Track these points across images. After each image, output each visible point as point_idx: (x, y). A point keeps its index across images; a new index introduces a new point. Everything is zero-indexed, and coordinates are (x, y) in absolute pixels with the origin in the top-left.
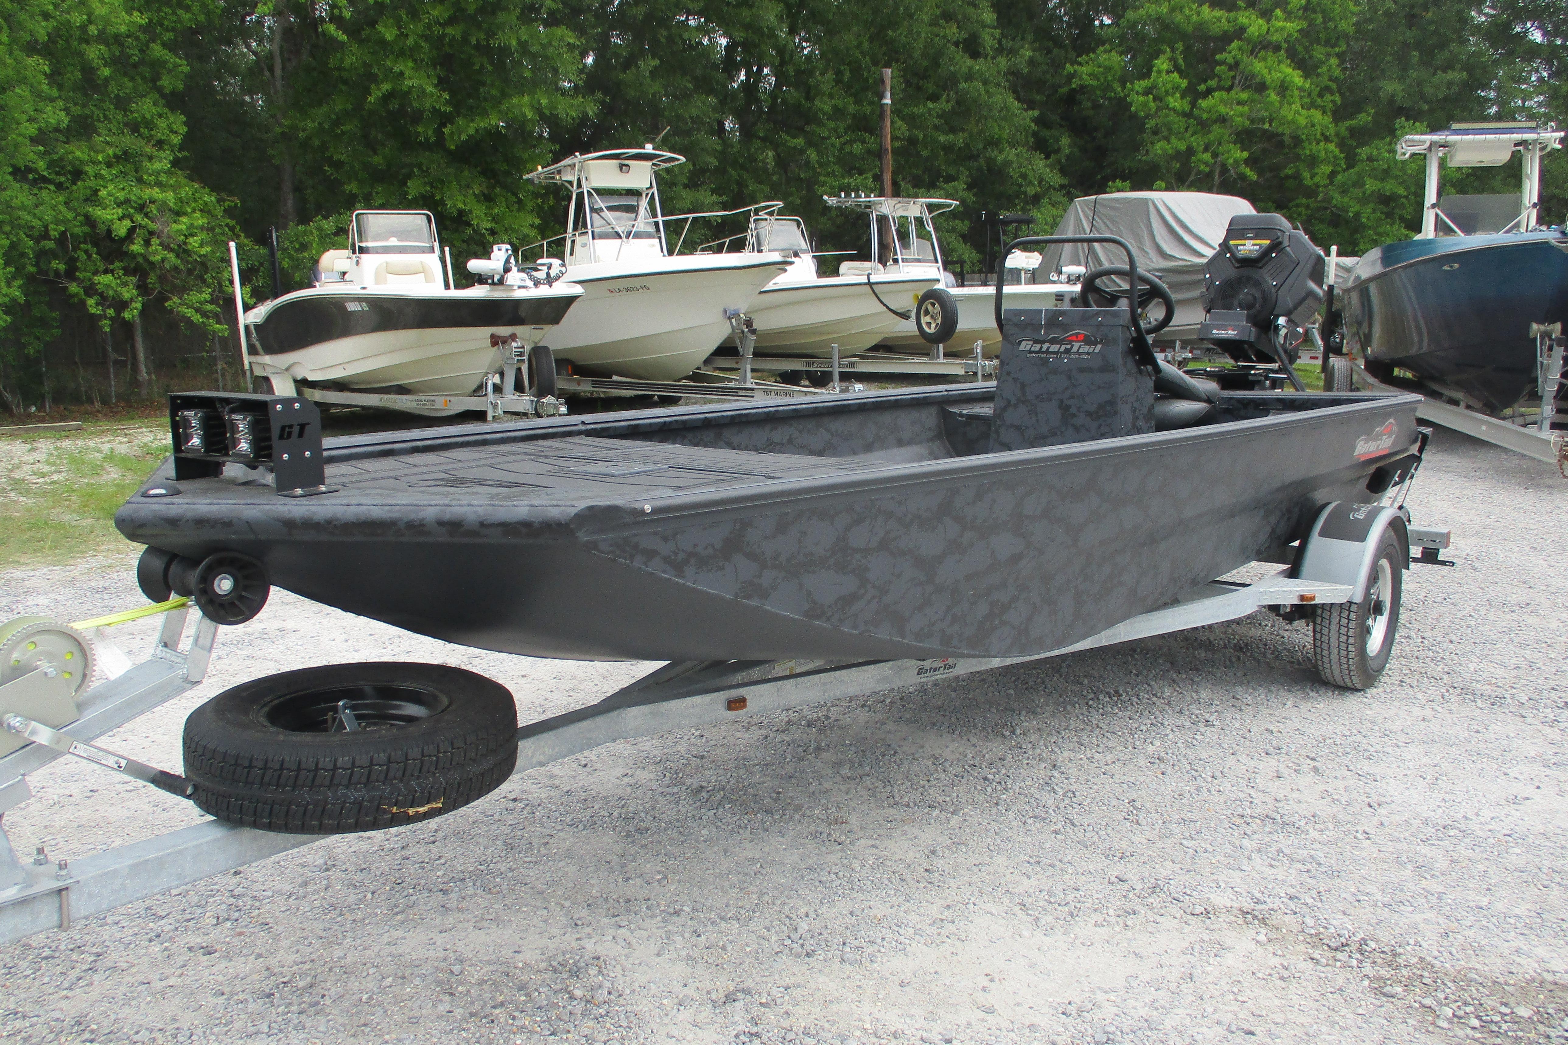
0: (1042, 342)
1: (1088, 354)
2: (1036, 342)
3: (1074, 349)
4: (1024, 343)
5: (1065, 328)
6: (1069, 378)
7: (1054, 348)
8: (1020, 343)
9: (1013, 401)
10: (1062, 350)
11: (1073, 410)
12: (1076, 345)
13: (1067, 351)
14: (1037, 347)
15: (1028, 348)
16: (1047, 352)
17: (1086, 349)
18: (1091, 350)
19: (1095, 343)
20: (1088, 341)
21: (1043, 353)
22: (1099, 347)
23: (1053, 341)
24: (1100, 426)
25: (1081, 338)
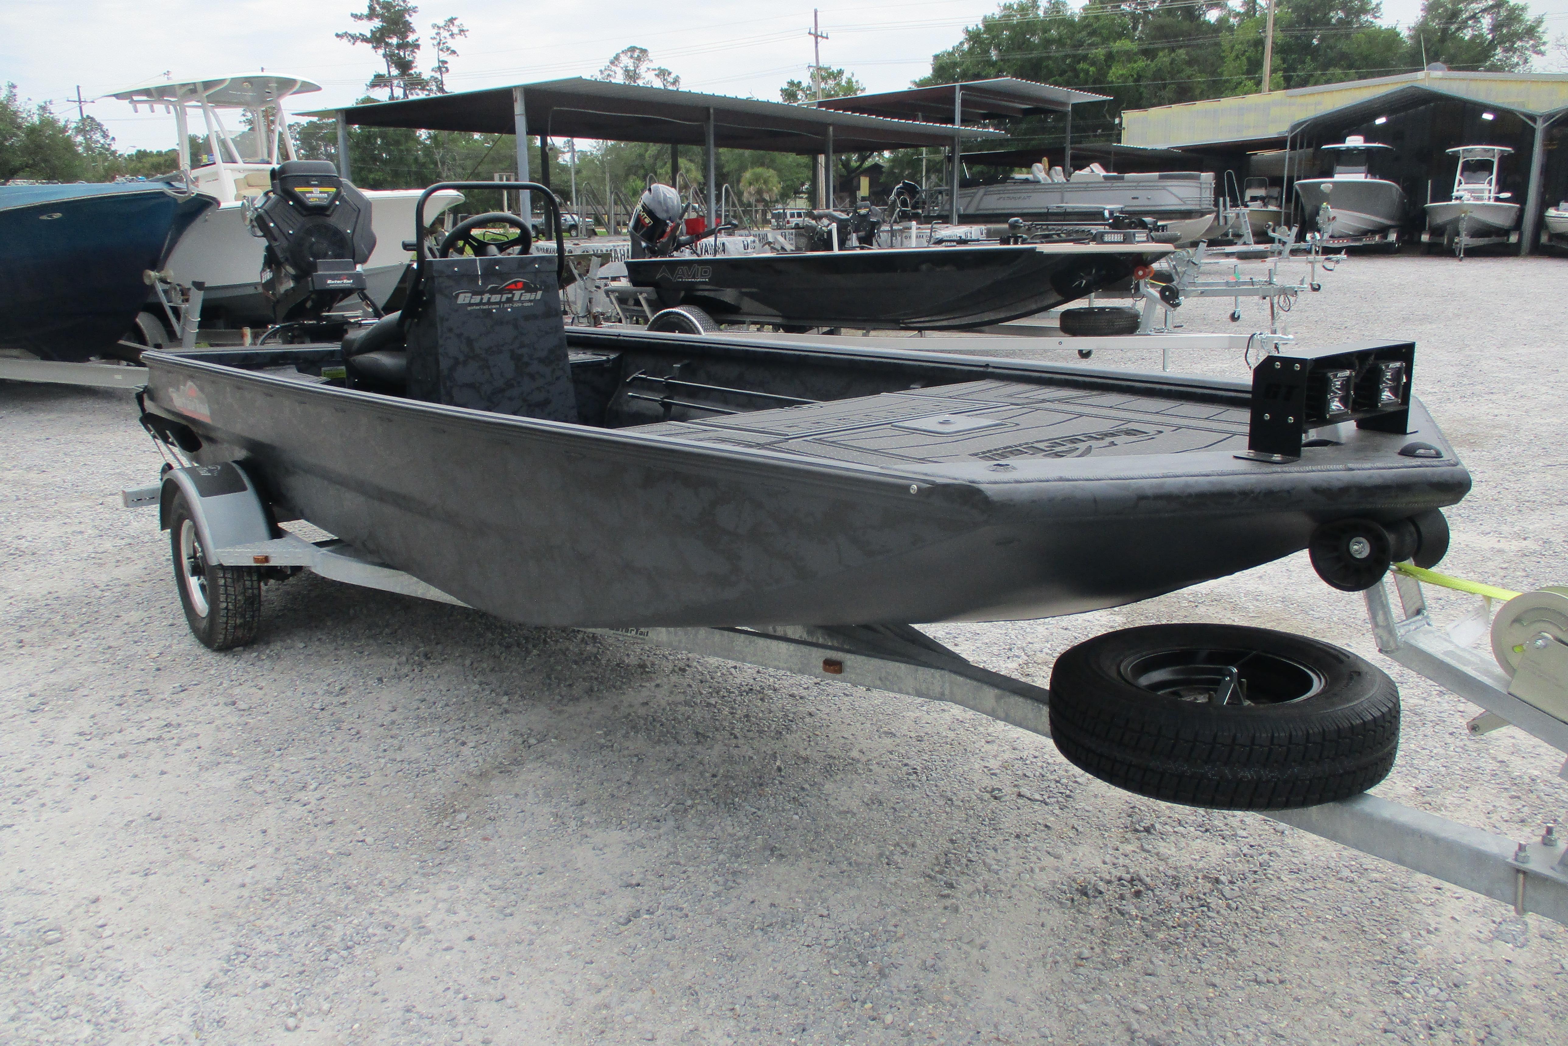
0: (481, 293)
1: (530, 301)
2: (475, 293)
3: (516, 298)
4: (461, 296)
5: (502, 276)
6: (516, 327)
7: (496, 298)
8: (457, 295)
9: (461, 358)
10: (504, 299)
11: (526, 359)
12: (517, 294)
13: (509, 300)
14: (477, 299)
15: (467, 301)
16: (489, 303)
17: (527, 296)
18: (533, 298)
19: (535, 290)
20: (528, 288)
21: (484, 304)
22: (540, 293)
23: (493, 291)
24: (554, 371)
25: (520, 285)
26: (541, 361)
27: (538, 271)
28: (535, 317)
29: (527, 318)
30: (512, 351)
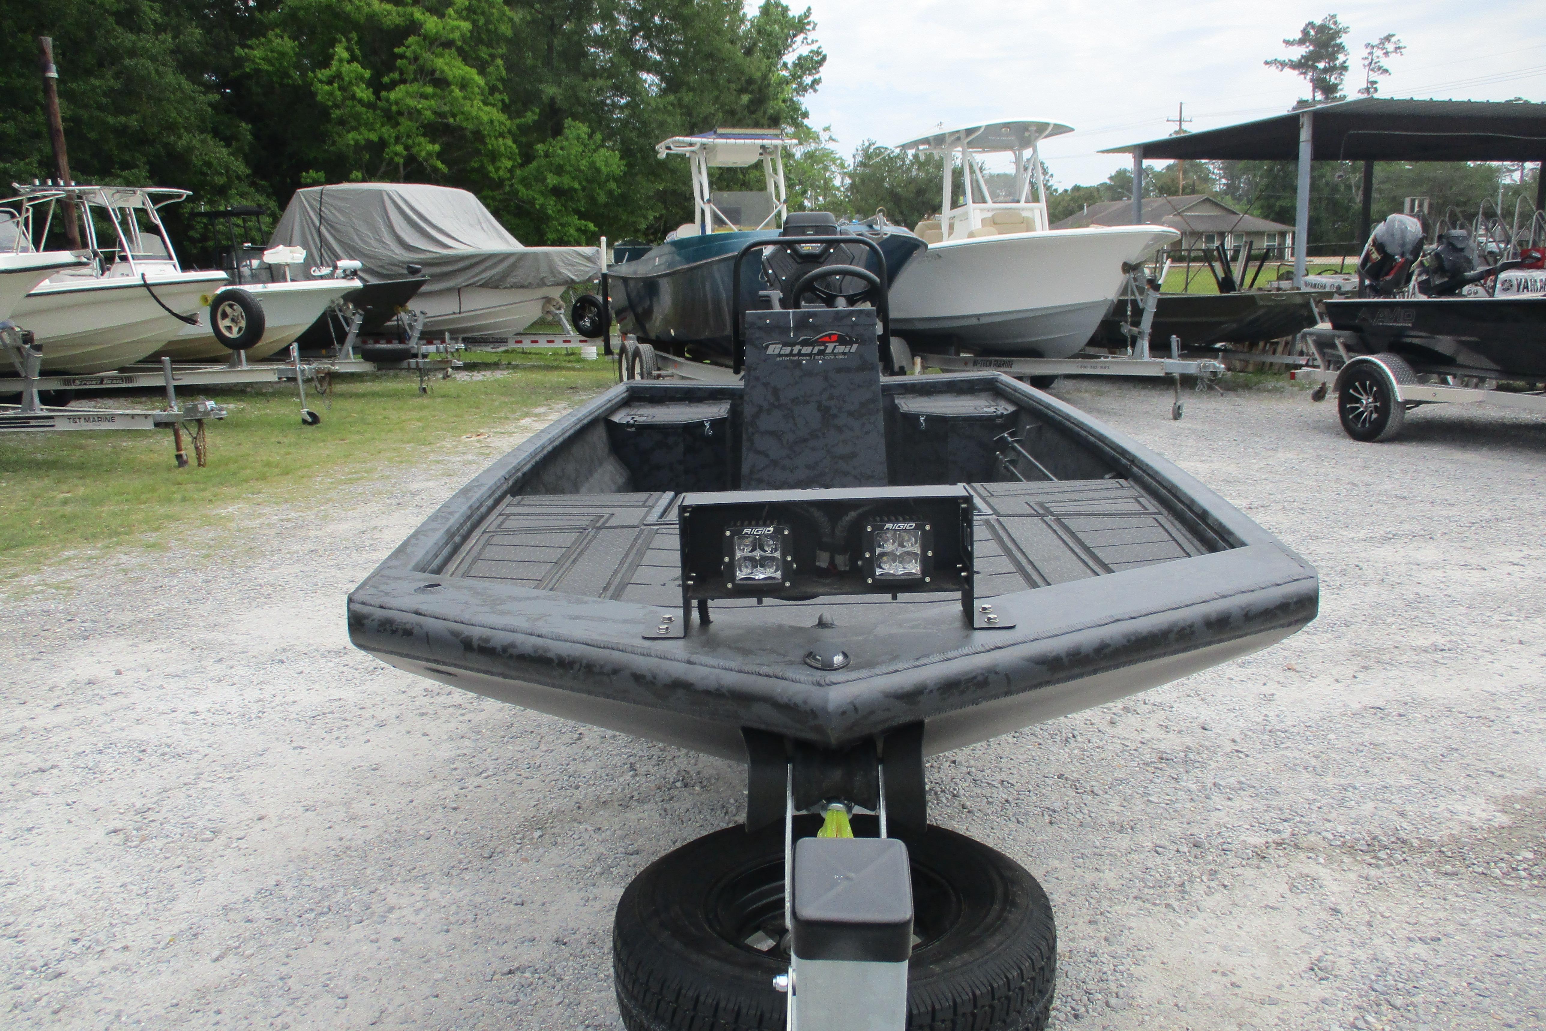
0: (792, 345)
1: (844, 354)
2: (785, 344)
3: (829, 350)
4: (771, 347)
5: (816, 329)
6: (826, 379)
7: (807, 350)
8: (767, 346)
9: (766, 407)
10: (816, 351)
11: (834, 411)
12: (830, 347)
13: (821, 353)
14: (787, 350)
15: (777, 352)
16: (799, 354)
17: (841, 349)
18: (847, 350)
19: (851, 343)
20: (842, 341)
21: (795, 355)
22: (855, 346)
23: (805, 343)
24: (863, 425)
25: (834, 338)
26: (851, 414)
27: (854, 324)
28: (848, 370)
29: (839, 371)
30: (819, 403)
